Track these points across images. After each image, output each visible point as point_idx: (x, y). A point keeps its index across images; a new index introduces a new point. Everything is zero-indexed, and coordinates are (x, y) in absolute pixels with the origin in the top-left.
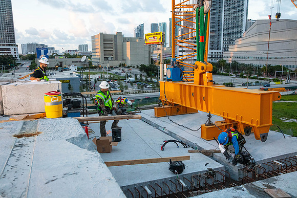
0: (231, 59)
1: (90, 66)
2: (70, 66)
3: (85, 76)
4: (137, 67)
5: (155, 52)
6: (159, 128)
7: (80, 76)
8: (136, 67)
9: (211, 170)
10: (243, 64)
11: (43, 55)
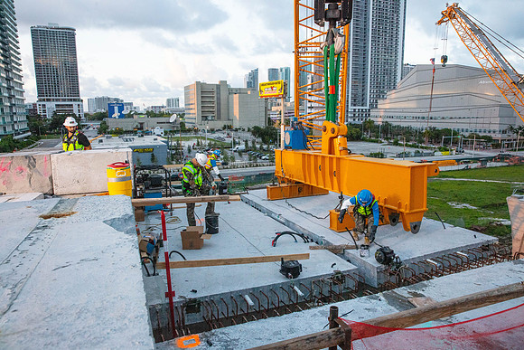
0: (380, 119)
1: (182, 129)
2: (153, 128)
3: (174, 143)
4: (249, 130)
5: (274, 108)
6: (273, 215)
7: (167, 142)
8: (246, 130)
9: (339, 272)
10: (398, 126)
11: (116, 114)
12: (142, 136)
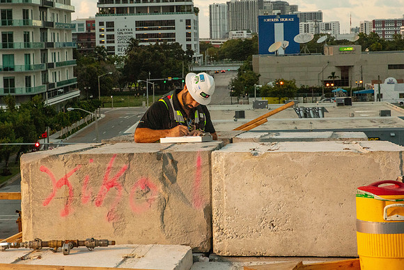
11: (279, 44)
12: (348, 102)
